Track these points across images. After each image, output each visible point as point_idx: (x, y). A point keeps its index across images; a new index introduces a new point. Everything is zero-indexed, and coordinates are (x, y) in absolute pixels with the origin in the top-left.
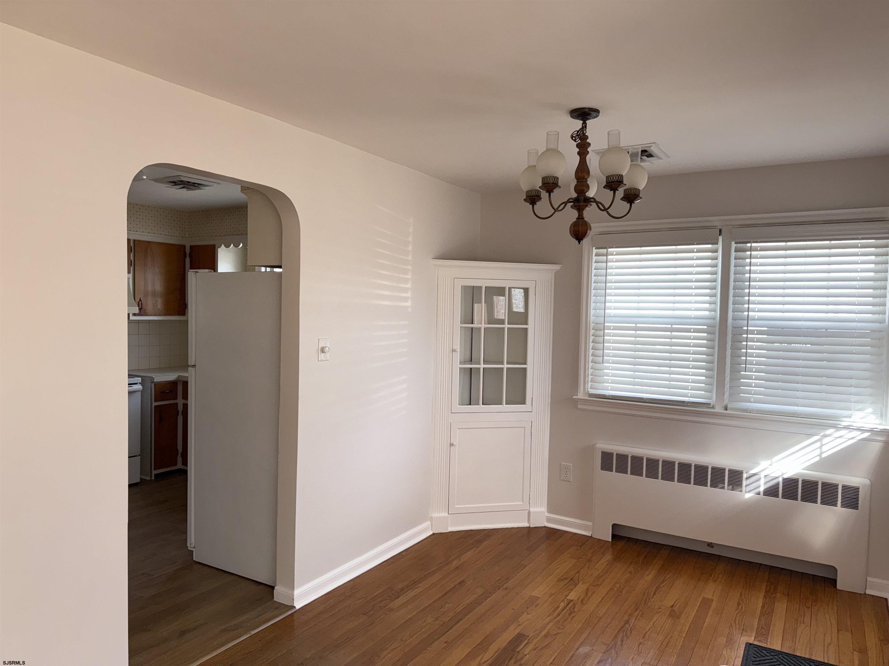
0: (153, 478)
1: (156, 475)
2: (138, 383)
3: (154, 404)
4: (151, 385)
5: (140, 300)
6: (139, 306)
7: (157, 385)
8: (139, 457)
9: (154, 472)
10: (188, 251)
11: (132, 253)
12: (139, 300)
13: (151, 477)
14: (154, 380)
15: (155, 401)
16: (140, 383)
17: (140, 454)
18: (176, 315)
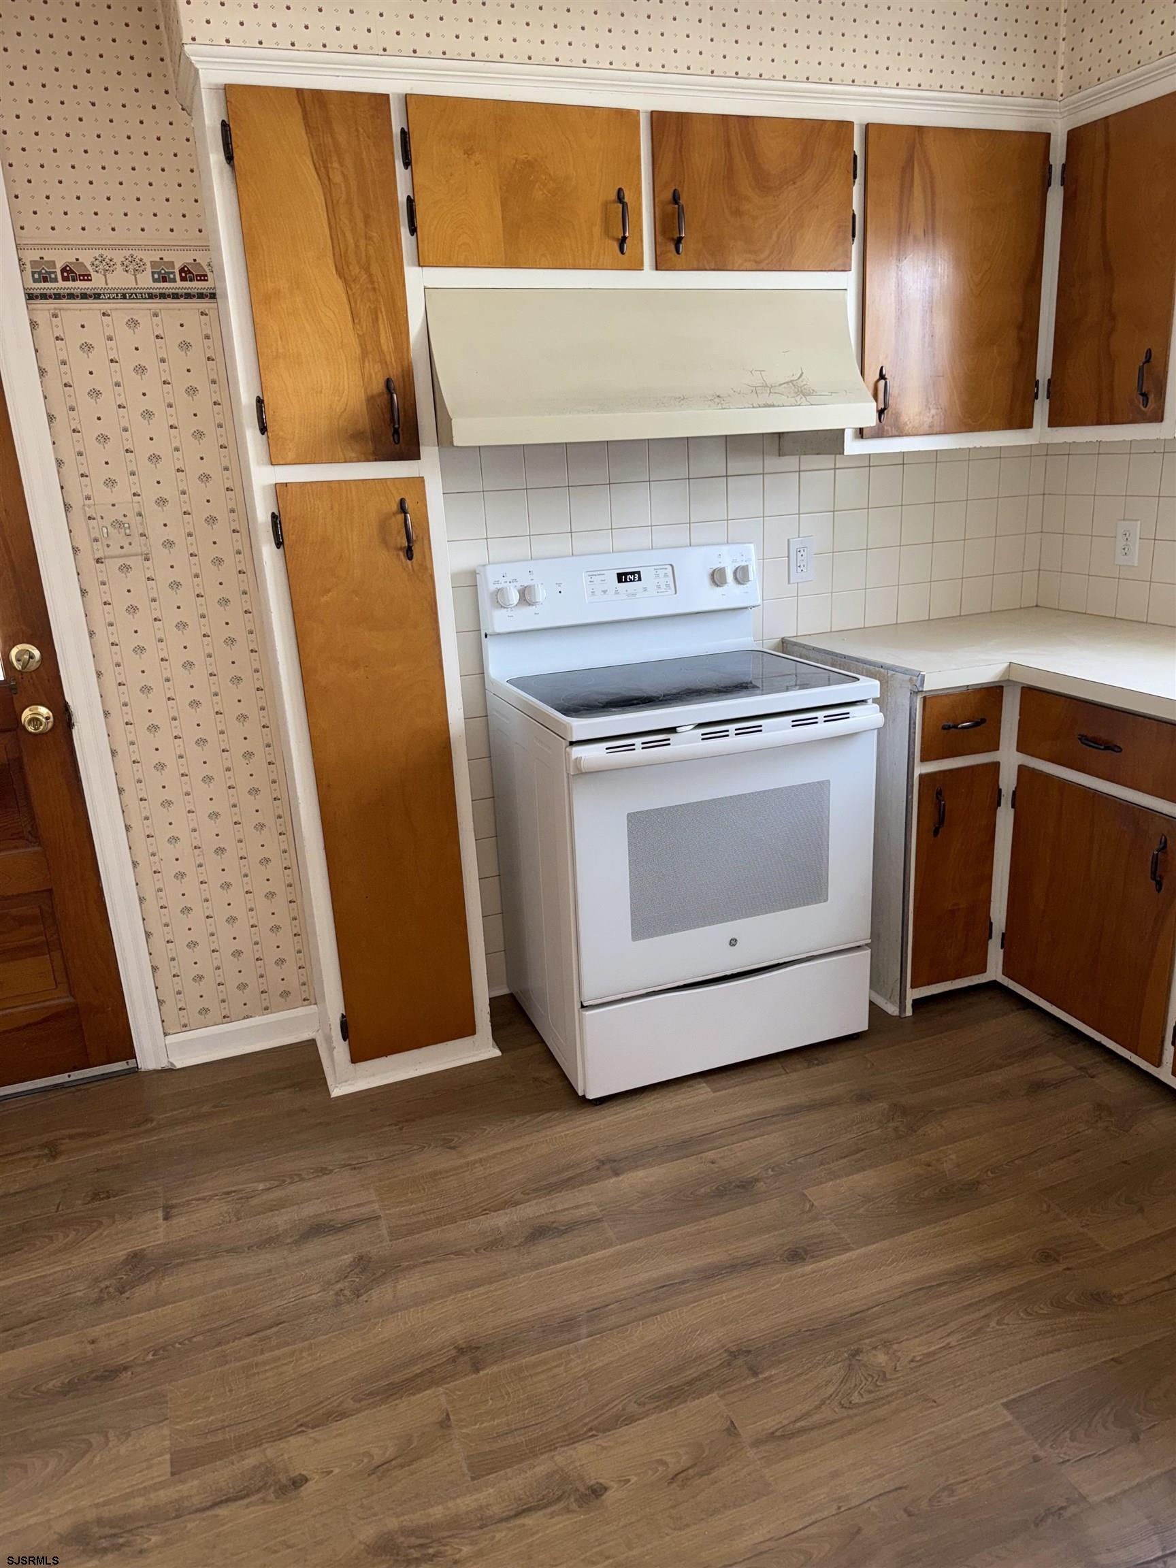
0: (909, 1012)
1: (917, 1003)
2: (870, 701)
3: (920, 769)
4: (911, 701)
5: (882, 377)
6: (875, 396)
7: (929, 701)
8: (868, 952)
9: (912, 994)
10: (1058, 157)
11: (857, 181)
12: (877, 376)
13: (902, 1007)
14: (923, 682)
15: (925, 759)
16: (875, 701)
17: (869, 941)
18: (999, 429)
